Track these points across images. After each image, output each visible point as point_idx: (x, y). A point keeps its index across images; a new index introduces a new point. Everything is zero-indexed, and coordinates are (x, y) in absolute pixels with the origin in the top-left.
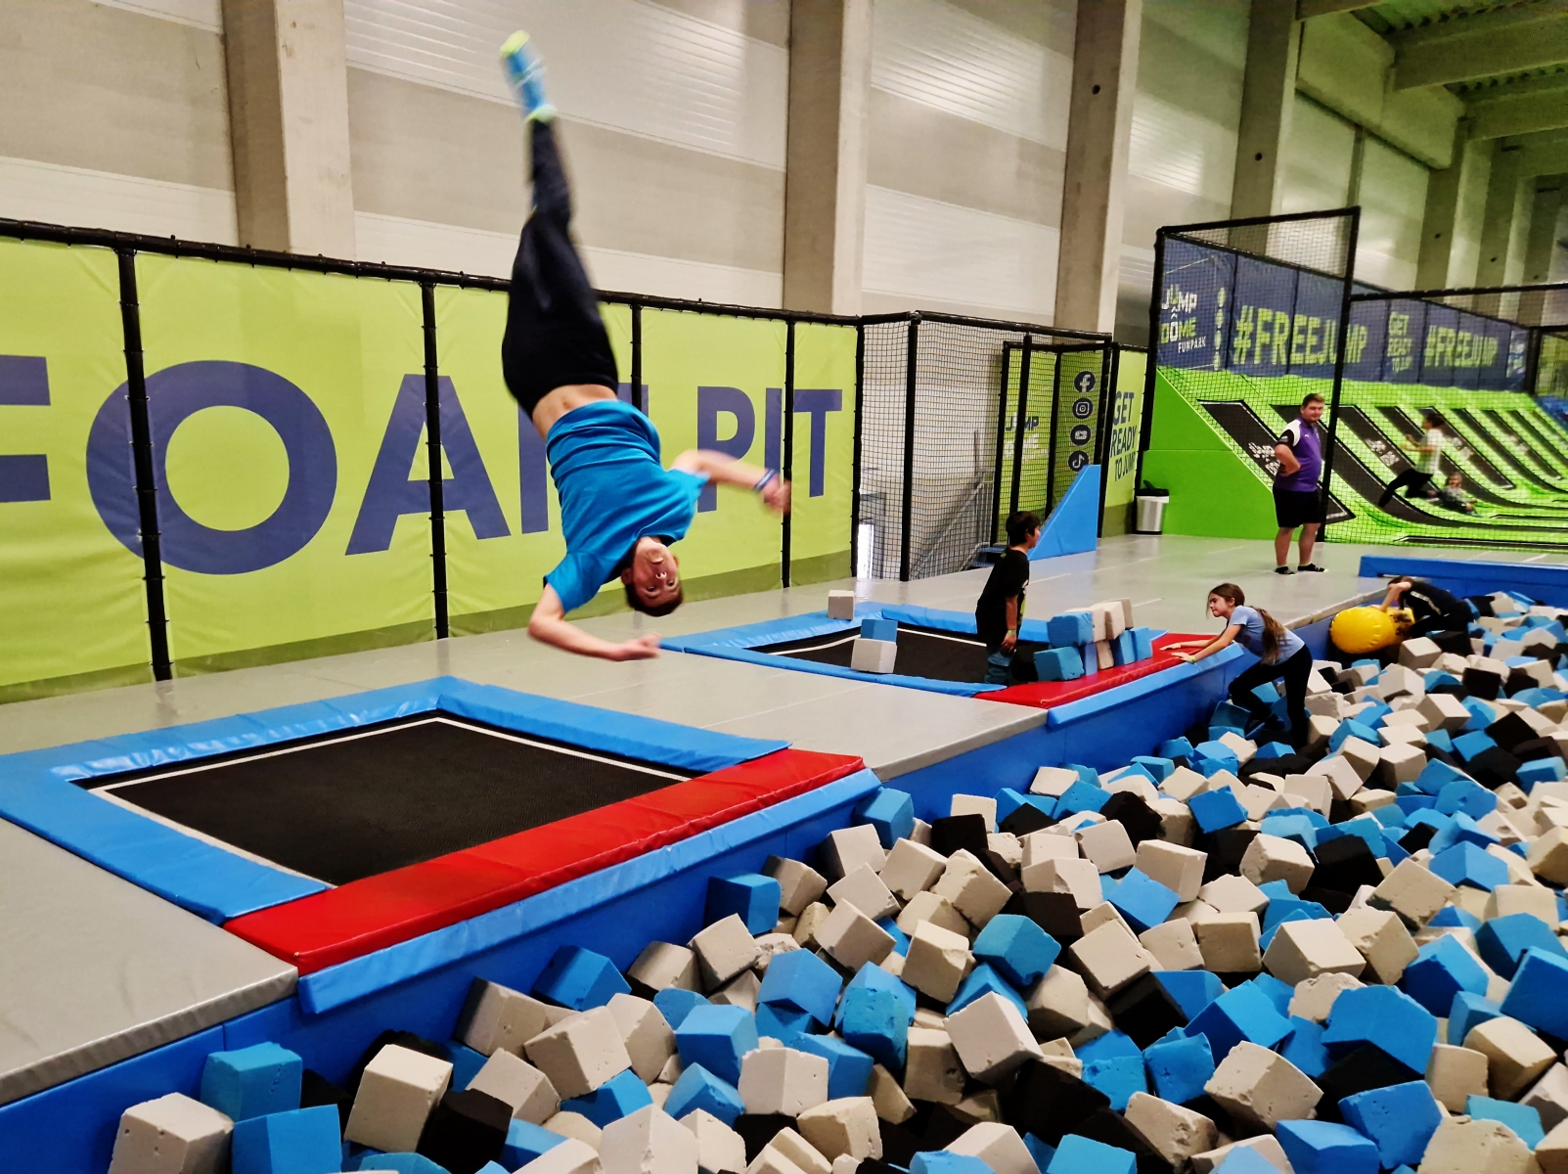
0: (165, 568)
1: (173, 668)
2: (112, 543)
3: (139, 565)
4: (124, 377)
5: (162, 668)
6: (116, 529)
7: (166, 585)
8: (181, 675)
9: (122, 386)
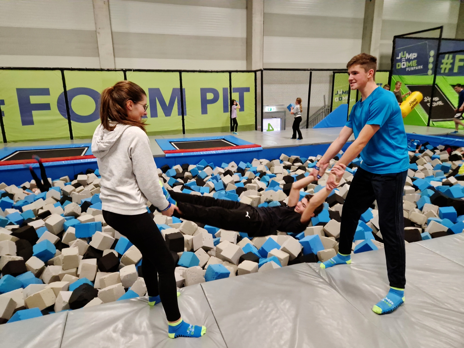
0: (72, 121)
1: (74, 138)
2: (62, 117)
3: (67, 121)
4: (63, 90)
5: (72, 138)
6: (63, 115)
7: (72, 124)
8: (75, 139)
9: (63, 92)
